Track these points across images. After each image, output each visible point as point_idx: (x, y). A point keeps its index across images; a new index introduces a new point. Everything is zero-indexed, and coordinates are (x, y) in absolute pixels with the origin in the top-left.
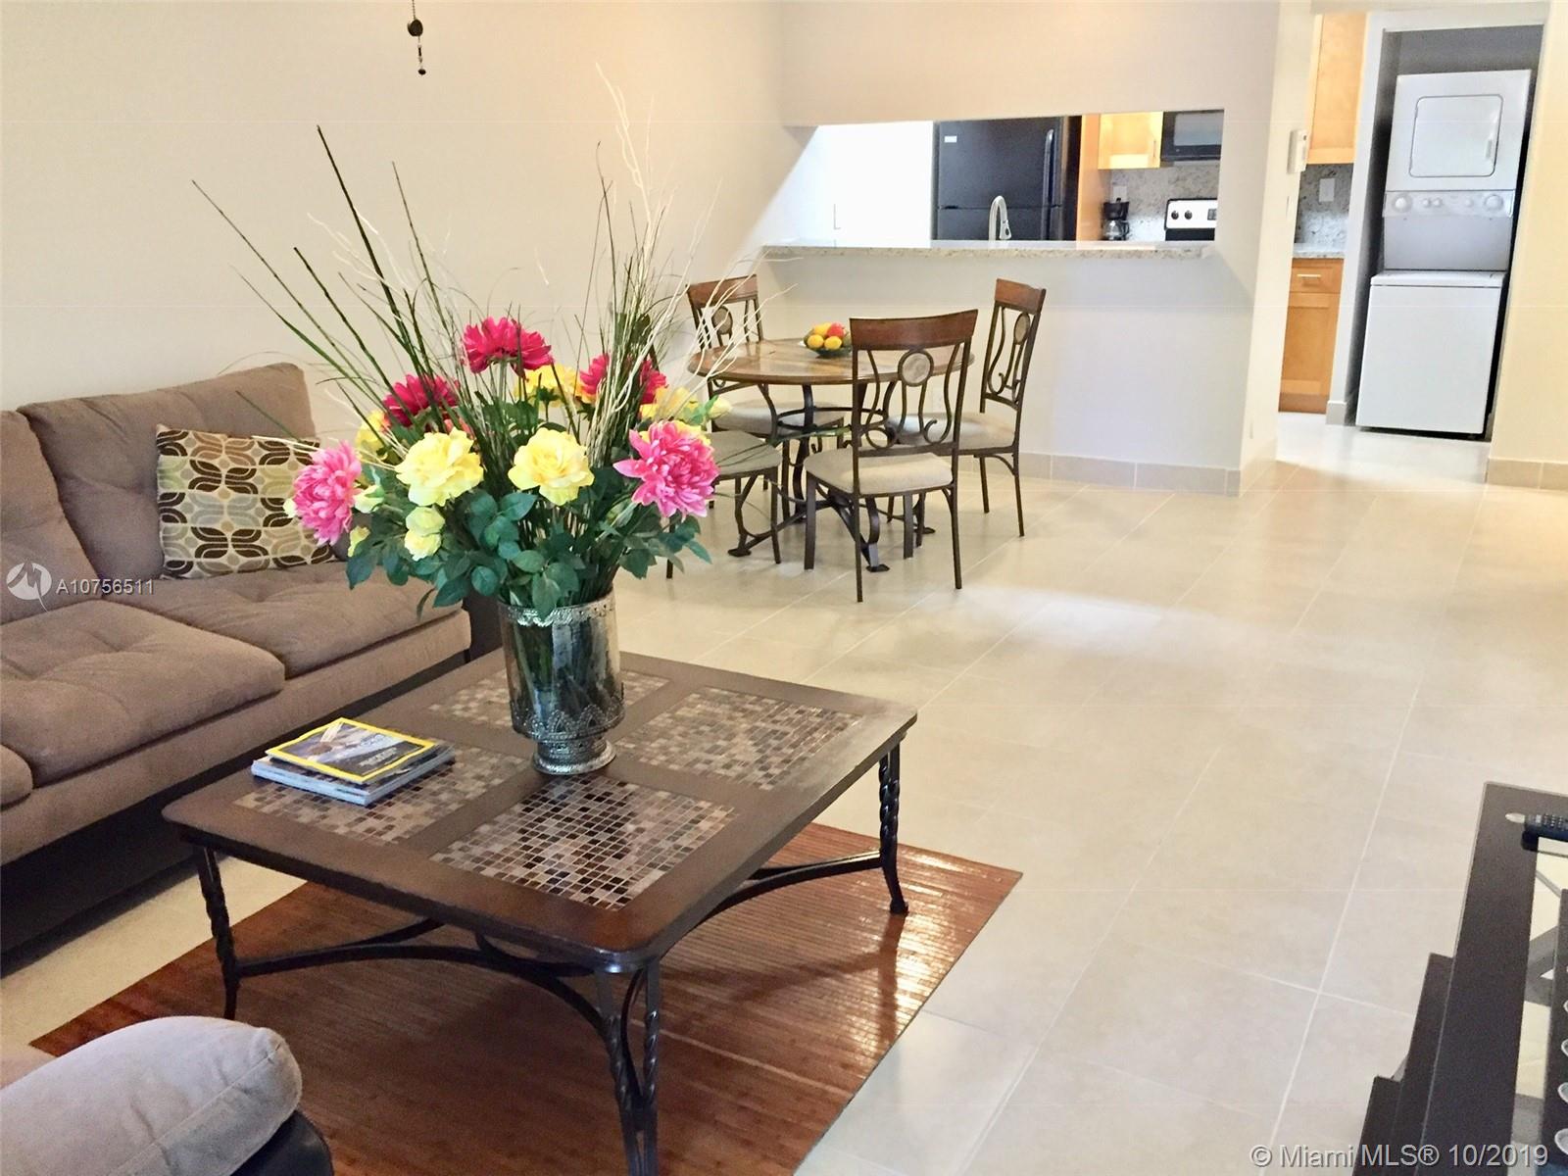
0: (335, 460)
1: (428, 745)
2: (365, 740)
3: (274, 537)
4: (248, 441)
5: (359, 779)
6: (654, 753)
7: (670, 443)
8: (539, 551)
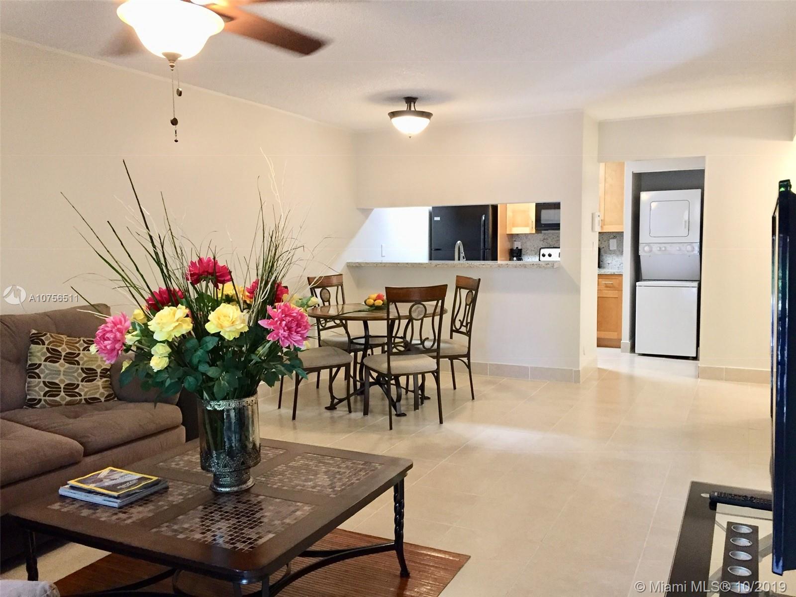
0: (118, 321)
1: (155, 478)
2: (122, 476)
3: (86, 388)
4: (78, 339)
5: (115, 494)
6: (276, 482)
7: (287, 312)
8: (219, 367)
